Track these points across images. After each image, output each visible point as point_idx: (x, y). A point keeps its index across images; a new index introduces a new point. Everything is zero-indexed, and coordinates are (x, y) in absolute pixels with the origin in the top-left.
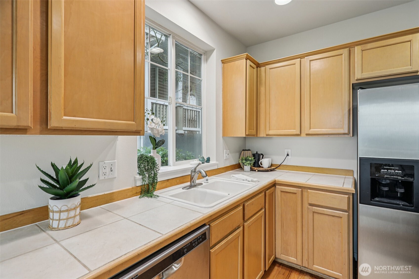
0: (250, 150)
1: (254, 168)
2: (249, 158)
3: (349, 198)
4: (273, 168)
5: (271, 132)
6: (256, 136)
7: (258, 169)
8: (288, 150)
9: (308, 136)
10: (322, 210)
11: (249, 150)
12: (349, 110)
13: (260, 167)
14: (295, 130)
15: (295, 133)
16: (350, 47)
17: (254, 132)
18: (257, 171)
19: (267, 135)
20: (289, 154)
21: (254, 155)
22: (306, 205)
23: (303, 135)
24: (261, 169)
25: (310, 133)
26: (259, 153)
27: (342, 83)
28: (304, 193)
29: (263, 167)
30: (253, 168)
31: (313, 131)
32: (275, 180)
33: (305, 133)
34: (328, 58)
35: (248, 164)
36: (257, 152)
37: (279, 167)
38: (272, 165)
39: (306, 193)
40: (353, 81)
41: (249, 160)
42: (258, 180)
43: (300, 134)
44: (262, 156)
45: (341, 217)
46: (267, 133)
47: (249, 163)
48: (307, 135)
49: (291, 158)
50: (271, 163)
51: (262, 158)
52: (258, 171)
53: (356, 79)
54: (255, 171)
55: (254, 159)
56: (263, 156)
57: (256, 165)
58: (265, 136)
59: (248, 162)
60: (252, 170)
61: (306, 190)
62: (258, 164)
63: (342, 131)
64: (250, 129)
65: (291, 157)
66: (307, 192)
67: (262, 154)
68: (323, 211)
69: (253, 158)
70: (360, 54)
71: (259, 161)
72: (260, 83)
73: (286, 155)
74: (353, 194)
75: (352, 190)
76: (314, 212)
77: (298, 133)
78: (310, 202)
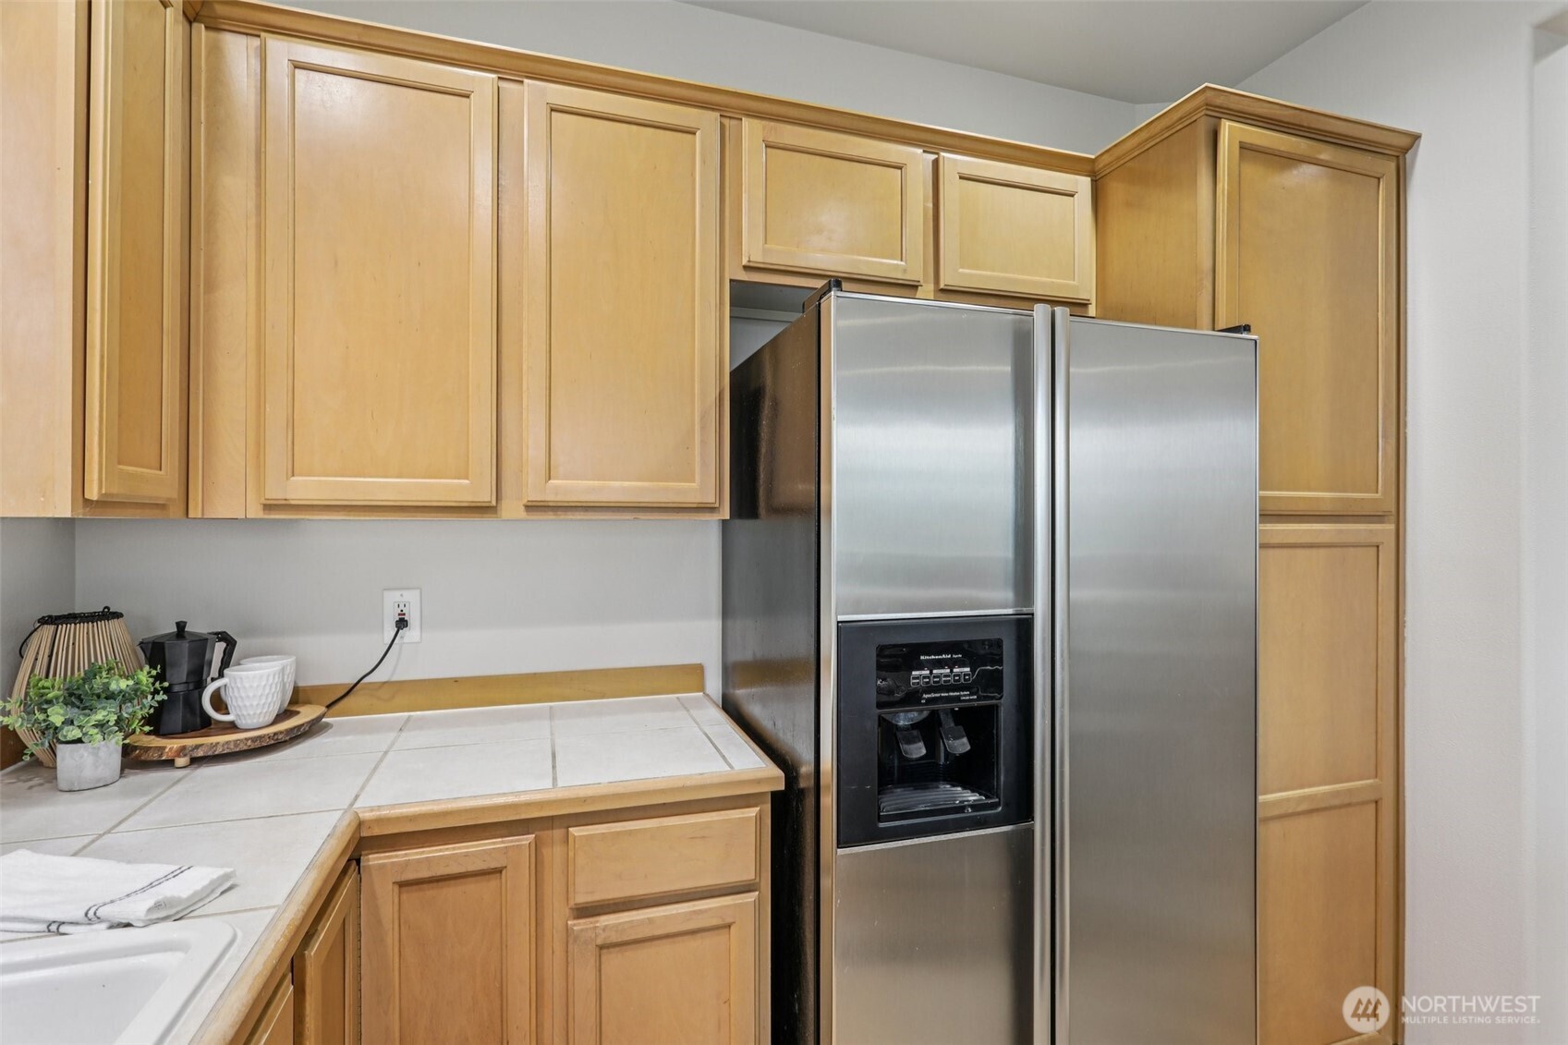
0: (118, 615)
1: (156, 742)
2: (106, 686)
3: (759, 819)
4: (306, 714)
5: (303, 488)
6: (176, 511)
7: (197, 747)
8: (405, 593)
9: (538, 518)
10: (642, 922)
11: (108, 615)
13: (205, 724)
14: (466, 481)
15: (466, 498)
16: (726, 107)
17: (162, 483)
18: (181, 761)
19: (268, 507)
20: (413, 618)
21: (155, 652)
22: (557, 913)
23: (512, 508)
24: (221, 741)
25: (550, 497)
26: (197, 627)
28: (546, 852)
29: (232, 727)
30: (147, 749)
32: (354, 825)
33: (525, 501)
34: (634, 127)
35: (101, 725)
36: (181, 626)
37: (346, 700)
38: (299, 697)
39: (558, 850)
40: (734, 272)
41: (111, 696)
42: (226, 877)
43: (494, 503)
44: (220, 647)
45: (727, 929)
46: (274, 493)
47: (113, 718)
48: (531, 508)
49: (418, 639)
50: (295, 683)
51: (225, 663)
52: (196, 761)
53: (745, 262)
54: (170, 763)
55: (160, 677)
56: (231, 644)
57: (176, 717)
58: (255, 512)
59: (105, 713)
60: (133, 760)
61: (558, 833)
62: (192, 712)
63: (693, 498)
64: (120, 453)
65: (418, 633)
66: (565, 842)
67: (223, 637)
68: (650, 921)
69: (144, 676)
70: (760, 161)
71: (200, 686)
72: (214, 144)
73: (390, 630)
74: (774, 795)
75: (772, 776)
76: (601, 947)
77: (486, 496)
78: (581, 898)
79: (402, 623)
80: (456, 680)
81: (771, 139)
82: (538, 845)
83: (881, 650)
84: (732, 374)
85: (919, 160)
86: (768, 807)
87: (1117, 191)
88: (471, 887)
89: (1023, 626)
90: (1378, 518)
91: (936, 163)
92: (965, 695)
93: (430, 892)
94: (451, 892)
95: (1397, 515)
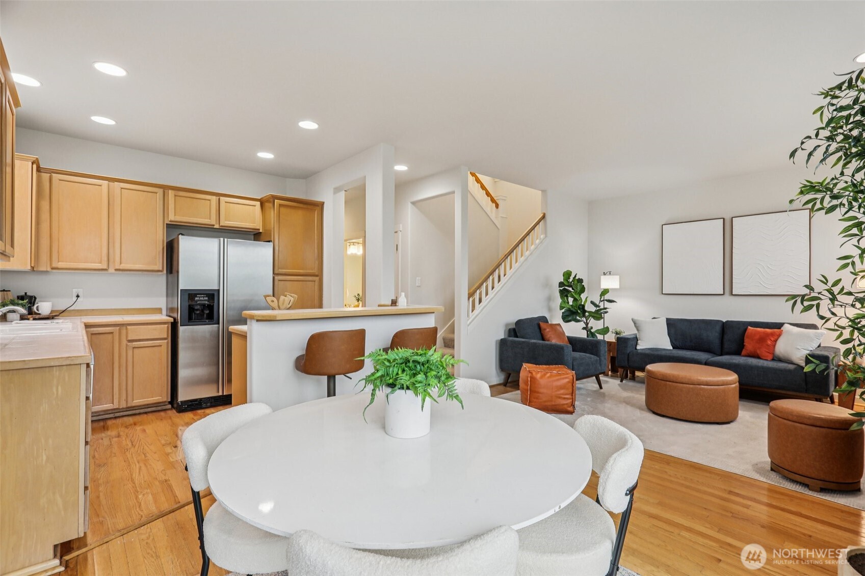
3: (168, 327)
4: (54, 314)
5: (61, 265)
8: (80, 289)
9: (117, 272)
11: (10, 290)
12: (163, 248)
14: (100, 264)
15: (100, 267)
16: (165, 188)
18: (32, 319)
19: (52, 268)
20: (81, 296)
21: (21, 297)
22: (124, 342)
23: (111, 270)
24: (37, 316)
25: (121, 268)
26: (29, 294)
27: (157, 221)
28: (122, 330)
31: (123, 266)
33: (114, 268)
36: (26, 293)
37: (62, 313)
39: (125, 330)
40: (167, 222)
43: (106, 269)
44: (33, 299)
45: (161, 346)
46: (54, 265)
48: (116, 270)
49: (82, 300)
50: (52, 308)
51: (36, 302)
53: (170, 220)
56: (36, 299)
58: (49, 269)
61: (124, 328)
63: (156, 268)
66: (127, 329)
67: (34, 297)
70: (173, 199)
73: (75, 299)
74: (172, 323)
75: (172, 320)
76: (134, 348)
77: (105, 267)
78: (129, 339)
79: (78, 296)
80: (93, 310)
81: (176, 194)
82: (120, 330)
83: (189, 294)
84: (167, 243)
85: (214, 199)
86: (170, 325)
87: (267, 205)
88: (106, 335)
89: (218, 291)
90: (317, 276)
91: (219, 199)
92: (206, 302)
93: (98, 336)
94: (102, 336)
95: (319, 275)
